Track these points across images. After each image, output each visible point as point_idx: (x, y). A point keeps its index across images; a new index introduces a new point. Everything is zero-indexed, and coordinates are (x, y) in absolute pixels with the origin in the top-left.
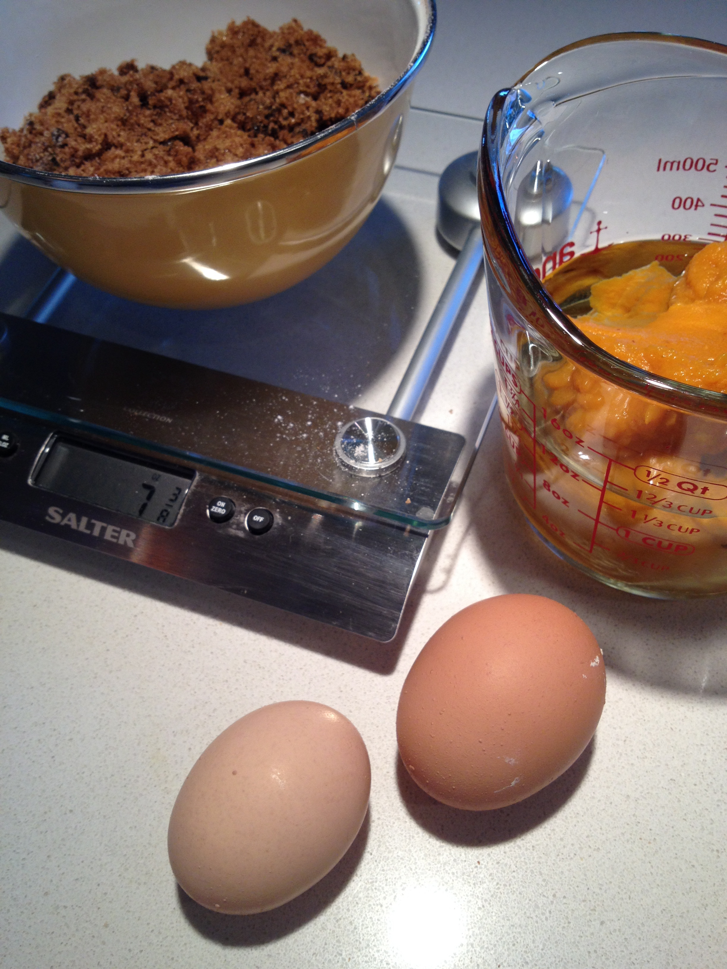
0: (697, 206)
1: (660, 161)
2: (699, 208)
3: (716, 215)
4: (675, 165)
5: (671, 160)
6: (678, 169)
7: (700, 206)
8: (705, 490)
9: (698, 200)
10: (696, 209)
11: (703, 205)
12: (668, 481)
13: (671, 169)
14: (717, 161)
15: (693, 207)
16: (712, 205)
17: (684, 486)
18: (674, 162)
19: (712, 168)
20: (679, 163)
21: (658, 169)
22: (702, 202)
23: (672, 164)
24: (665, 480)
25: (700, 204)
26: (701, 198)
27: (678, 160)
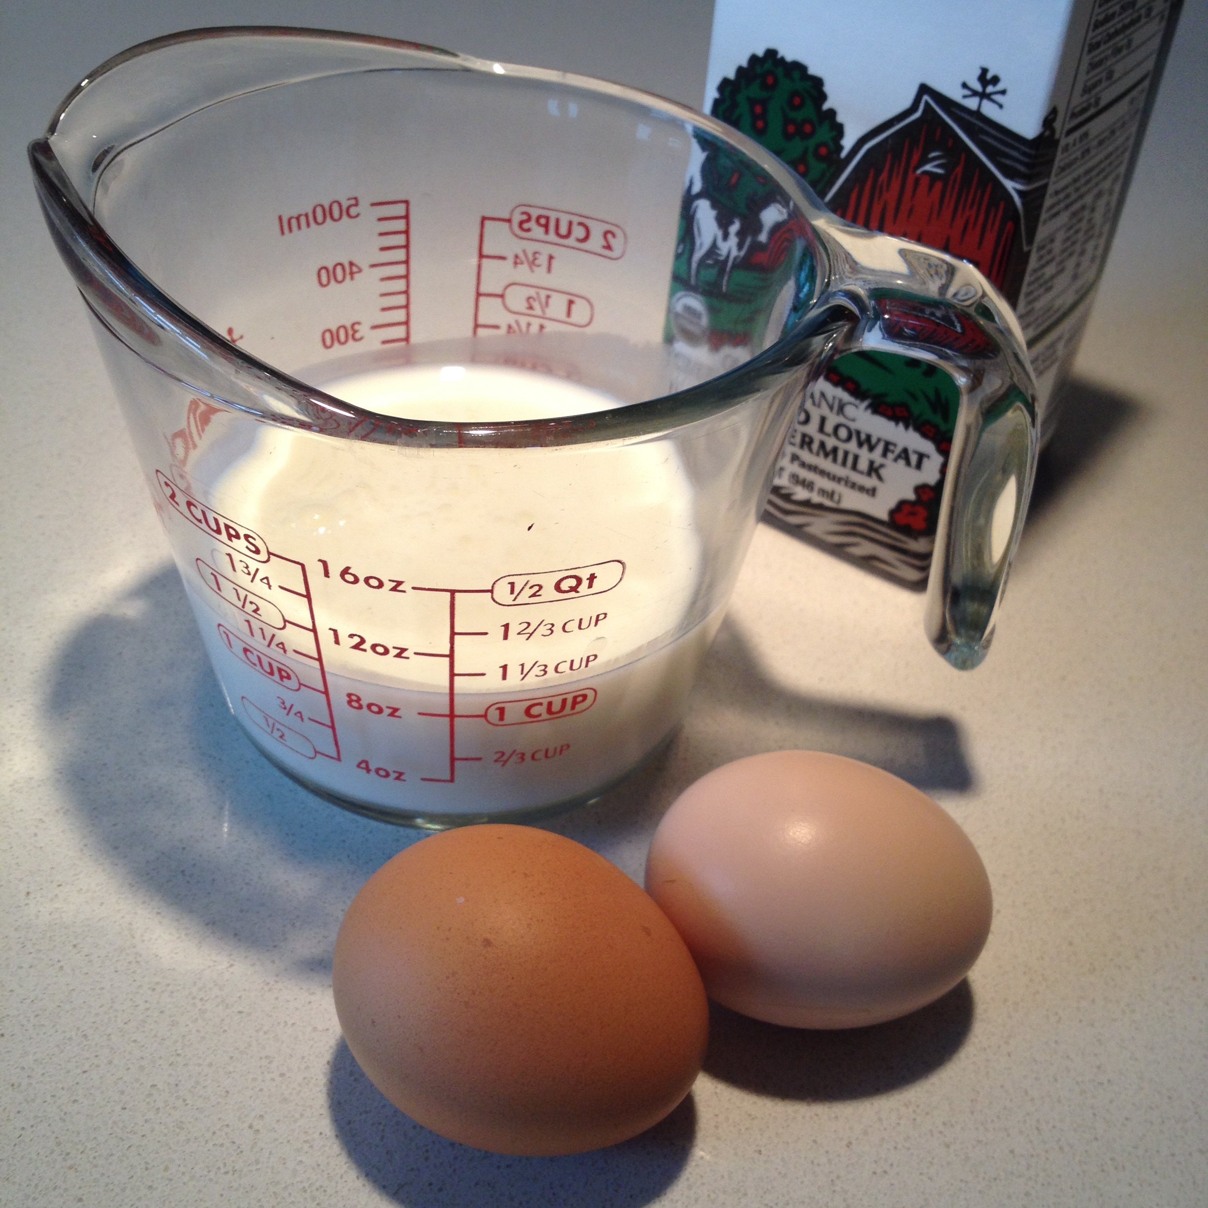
0: (352, 273)
1: (280, 218)
2: (356, 276)
3: (383, 279)
4: (303, 220)
5: (295, 215)
6: (308, 225)
7: (356, 273)
8: (592, 578)
9: (351, 264)
10: (352, 278)
11: (360, 271)
12: (541, 587)
13: (299, 227)
14: (356, 199)
15: (348, 277)
16: (373, 266)
17: (565, 586)
18: (300, 216)
19: (353, 211)
20: (307, 215)
21: (283, 233)
22: (356, 266)
23: (298, 218)
24: (537, 588)
25: (355, 269)
26: (355, 261)
27: (303, 212)
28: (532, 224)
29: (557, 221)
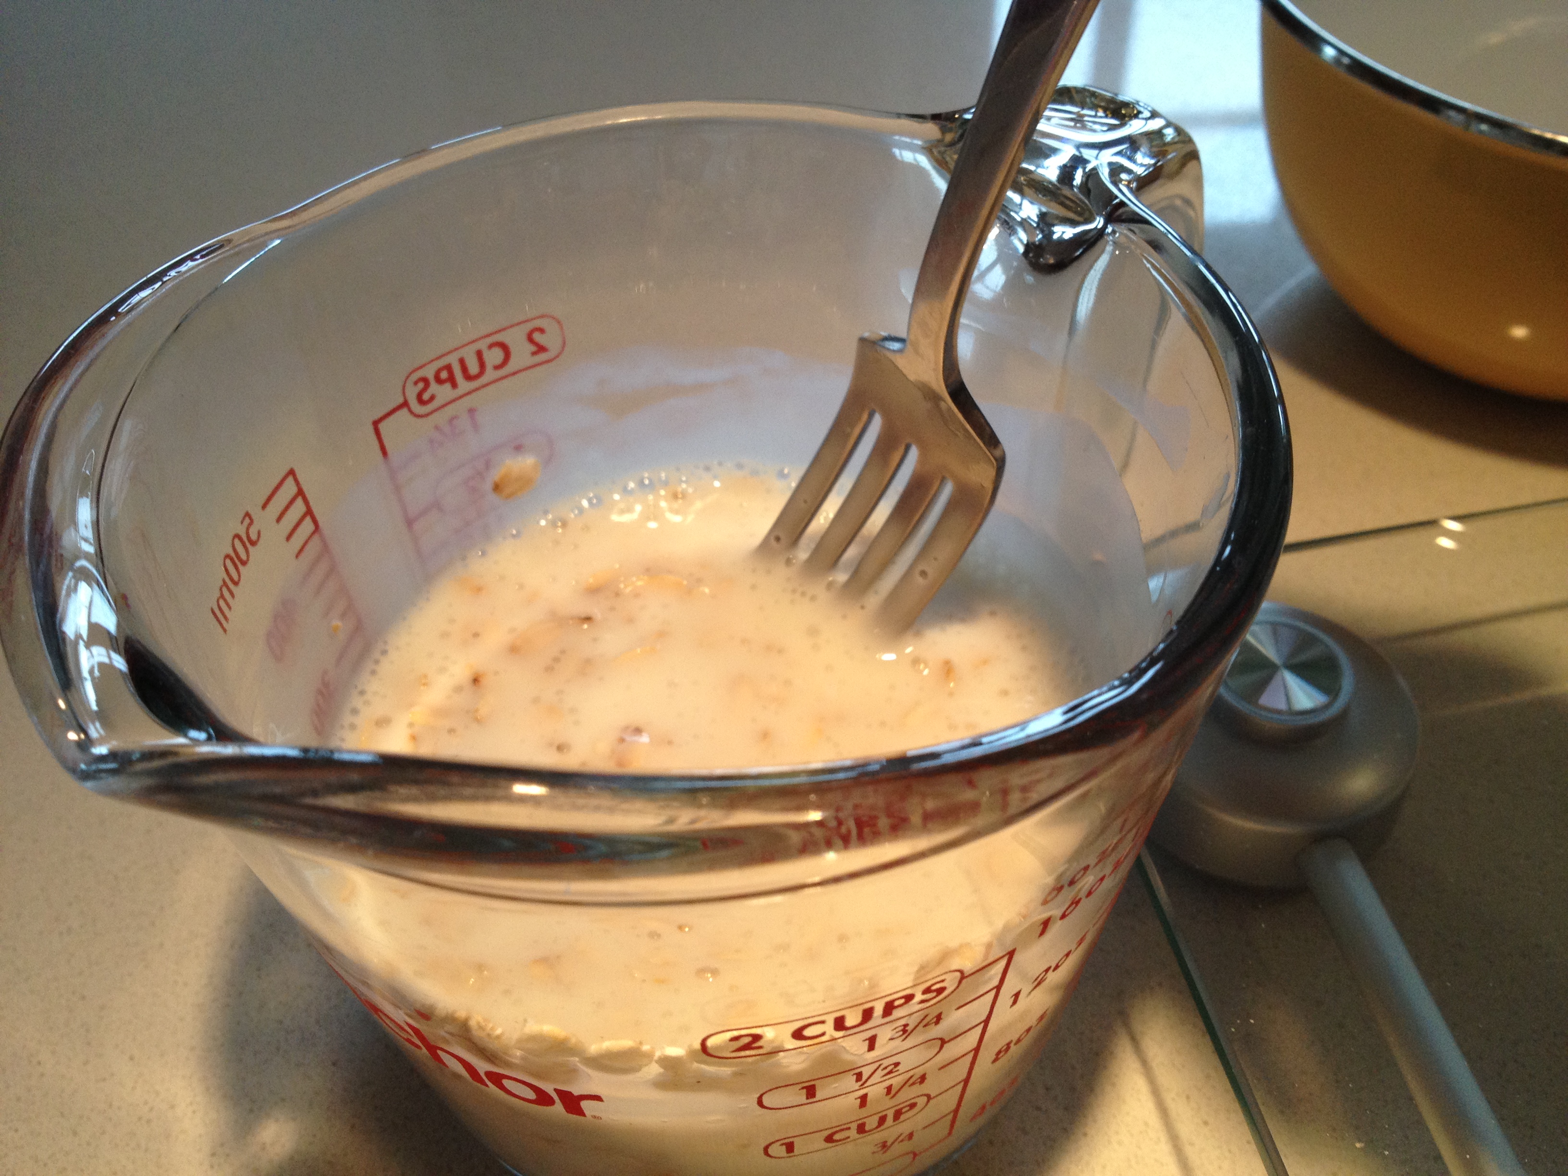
1: (213, 612)
4: (226, 593)
5: (219, 593)
14: (248, 515)
18: (221, 590)
19: (253, 534)
20: (225, 583)
21: (224, 629)
27: (221, 582)
28: (434, 388)
29: (462, 362)
